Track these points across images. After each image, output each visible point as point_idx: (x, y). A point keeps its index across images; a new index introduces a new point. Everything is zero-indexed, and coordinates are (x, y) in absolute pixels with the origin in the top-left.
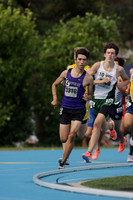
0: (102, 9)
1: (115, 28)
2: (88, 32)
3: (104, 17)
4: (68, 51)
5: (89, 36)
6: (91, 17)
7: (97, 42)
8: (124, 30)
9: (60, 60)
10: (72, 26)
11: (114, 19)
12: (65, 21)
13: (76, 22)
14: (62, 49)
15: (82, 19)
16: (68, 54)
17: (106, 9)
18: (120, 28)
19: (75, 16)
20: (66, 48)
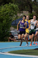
0: (14, 2)
1: (17, 7)
2: (10, 8)
3: (14, 4)
4: (4, 14)
5: (10, 10)
6: (11, 4)
7: (12, 11)
8: (20, 8)
9: (2, 17)
10: (5, 7)
11: (17, 5)
12: (3, 5)
13: (6, 5)
14: (2, 13)
15: (8, 5)
16: (4, 15)
17: (15, 2)
20: (3, 13)
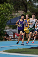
1: (13, 7)
2: (5, 8)
3: (9, 4)
5: (5, 9)
6: (6, 4)
7: (7, 11)
8: (15, 7)
10: (0, 6)
11: (12, 4)
15: (3, 4)
17: (10, 1)
18: (14, 7)
19: (1, 4)
